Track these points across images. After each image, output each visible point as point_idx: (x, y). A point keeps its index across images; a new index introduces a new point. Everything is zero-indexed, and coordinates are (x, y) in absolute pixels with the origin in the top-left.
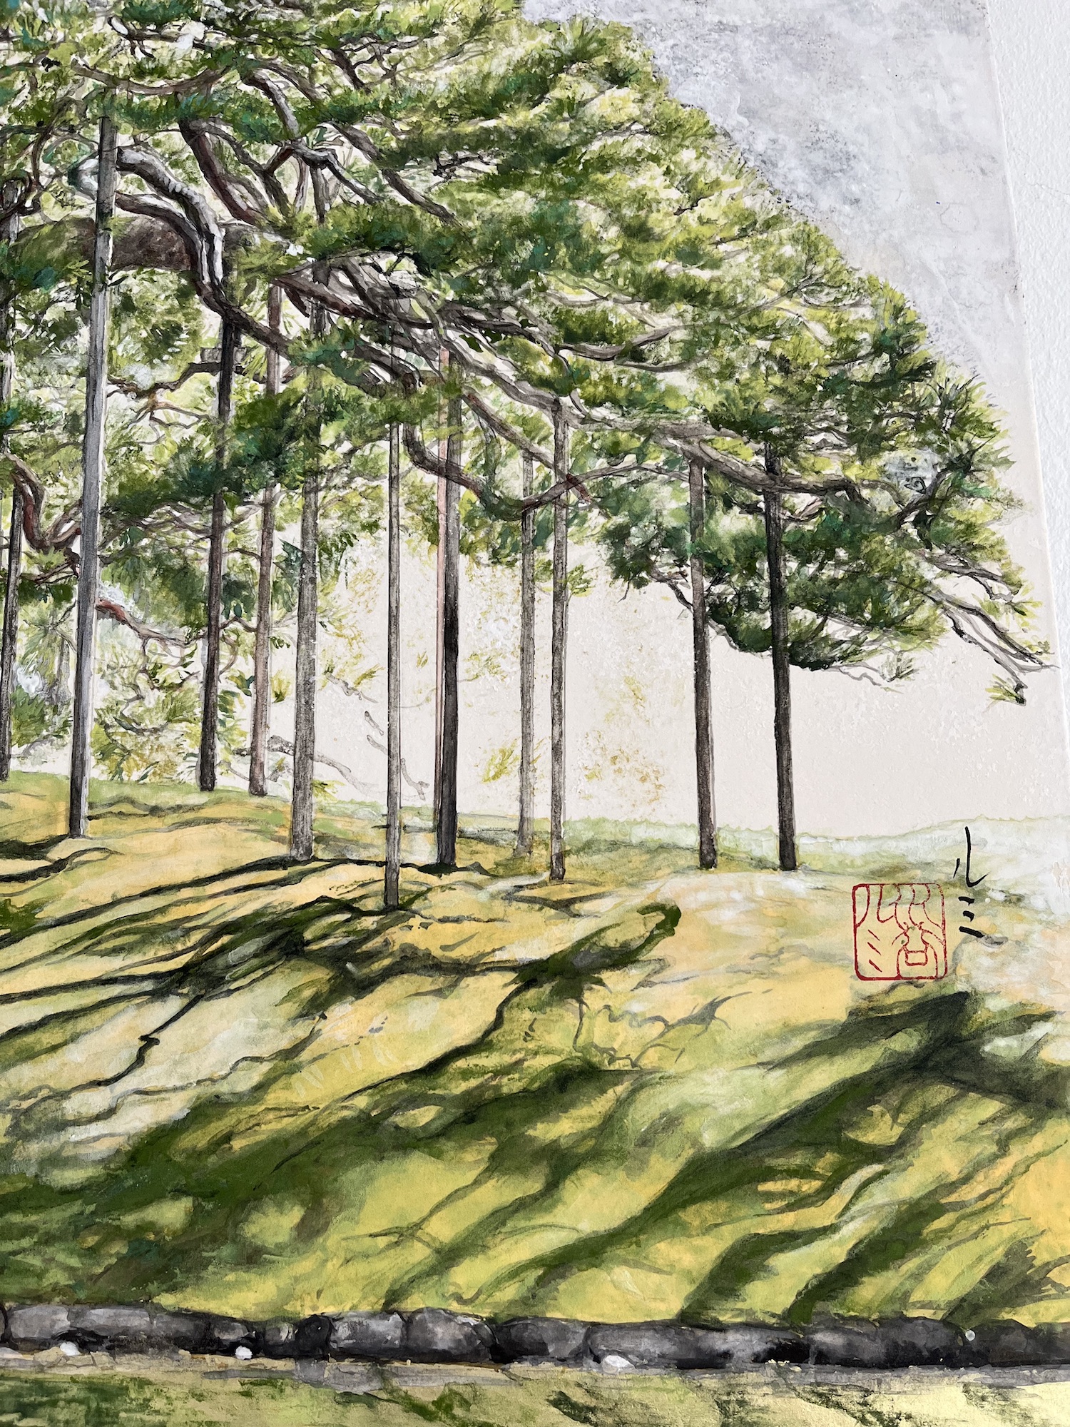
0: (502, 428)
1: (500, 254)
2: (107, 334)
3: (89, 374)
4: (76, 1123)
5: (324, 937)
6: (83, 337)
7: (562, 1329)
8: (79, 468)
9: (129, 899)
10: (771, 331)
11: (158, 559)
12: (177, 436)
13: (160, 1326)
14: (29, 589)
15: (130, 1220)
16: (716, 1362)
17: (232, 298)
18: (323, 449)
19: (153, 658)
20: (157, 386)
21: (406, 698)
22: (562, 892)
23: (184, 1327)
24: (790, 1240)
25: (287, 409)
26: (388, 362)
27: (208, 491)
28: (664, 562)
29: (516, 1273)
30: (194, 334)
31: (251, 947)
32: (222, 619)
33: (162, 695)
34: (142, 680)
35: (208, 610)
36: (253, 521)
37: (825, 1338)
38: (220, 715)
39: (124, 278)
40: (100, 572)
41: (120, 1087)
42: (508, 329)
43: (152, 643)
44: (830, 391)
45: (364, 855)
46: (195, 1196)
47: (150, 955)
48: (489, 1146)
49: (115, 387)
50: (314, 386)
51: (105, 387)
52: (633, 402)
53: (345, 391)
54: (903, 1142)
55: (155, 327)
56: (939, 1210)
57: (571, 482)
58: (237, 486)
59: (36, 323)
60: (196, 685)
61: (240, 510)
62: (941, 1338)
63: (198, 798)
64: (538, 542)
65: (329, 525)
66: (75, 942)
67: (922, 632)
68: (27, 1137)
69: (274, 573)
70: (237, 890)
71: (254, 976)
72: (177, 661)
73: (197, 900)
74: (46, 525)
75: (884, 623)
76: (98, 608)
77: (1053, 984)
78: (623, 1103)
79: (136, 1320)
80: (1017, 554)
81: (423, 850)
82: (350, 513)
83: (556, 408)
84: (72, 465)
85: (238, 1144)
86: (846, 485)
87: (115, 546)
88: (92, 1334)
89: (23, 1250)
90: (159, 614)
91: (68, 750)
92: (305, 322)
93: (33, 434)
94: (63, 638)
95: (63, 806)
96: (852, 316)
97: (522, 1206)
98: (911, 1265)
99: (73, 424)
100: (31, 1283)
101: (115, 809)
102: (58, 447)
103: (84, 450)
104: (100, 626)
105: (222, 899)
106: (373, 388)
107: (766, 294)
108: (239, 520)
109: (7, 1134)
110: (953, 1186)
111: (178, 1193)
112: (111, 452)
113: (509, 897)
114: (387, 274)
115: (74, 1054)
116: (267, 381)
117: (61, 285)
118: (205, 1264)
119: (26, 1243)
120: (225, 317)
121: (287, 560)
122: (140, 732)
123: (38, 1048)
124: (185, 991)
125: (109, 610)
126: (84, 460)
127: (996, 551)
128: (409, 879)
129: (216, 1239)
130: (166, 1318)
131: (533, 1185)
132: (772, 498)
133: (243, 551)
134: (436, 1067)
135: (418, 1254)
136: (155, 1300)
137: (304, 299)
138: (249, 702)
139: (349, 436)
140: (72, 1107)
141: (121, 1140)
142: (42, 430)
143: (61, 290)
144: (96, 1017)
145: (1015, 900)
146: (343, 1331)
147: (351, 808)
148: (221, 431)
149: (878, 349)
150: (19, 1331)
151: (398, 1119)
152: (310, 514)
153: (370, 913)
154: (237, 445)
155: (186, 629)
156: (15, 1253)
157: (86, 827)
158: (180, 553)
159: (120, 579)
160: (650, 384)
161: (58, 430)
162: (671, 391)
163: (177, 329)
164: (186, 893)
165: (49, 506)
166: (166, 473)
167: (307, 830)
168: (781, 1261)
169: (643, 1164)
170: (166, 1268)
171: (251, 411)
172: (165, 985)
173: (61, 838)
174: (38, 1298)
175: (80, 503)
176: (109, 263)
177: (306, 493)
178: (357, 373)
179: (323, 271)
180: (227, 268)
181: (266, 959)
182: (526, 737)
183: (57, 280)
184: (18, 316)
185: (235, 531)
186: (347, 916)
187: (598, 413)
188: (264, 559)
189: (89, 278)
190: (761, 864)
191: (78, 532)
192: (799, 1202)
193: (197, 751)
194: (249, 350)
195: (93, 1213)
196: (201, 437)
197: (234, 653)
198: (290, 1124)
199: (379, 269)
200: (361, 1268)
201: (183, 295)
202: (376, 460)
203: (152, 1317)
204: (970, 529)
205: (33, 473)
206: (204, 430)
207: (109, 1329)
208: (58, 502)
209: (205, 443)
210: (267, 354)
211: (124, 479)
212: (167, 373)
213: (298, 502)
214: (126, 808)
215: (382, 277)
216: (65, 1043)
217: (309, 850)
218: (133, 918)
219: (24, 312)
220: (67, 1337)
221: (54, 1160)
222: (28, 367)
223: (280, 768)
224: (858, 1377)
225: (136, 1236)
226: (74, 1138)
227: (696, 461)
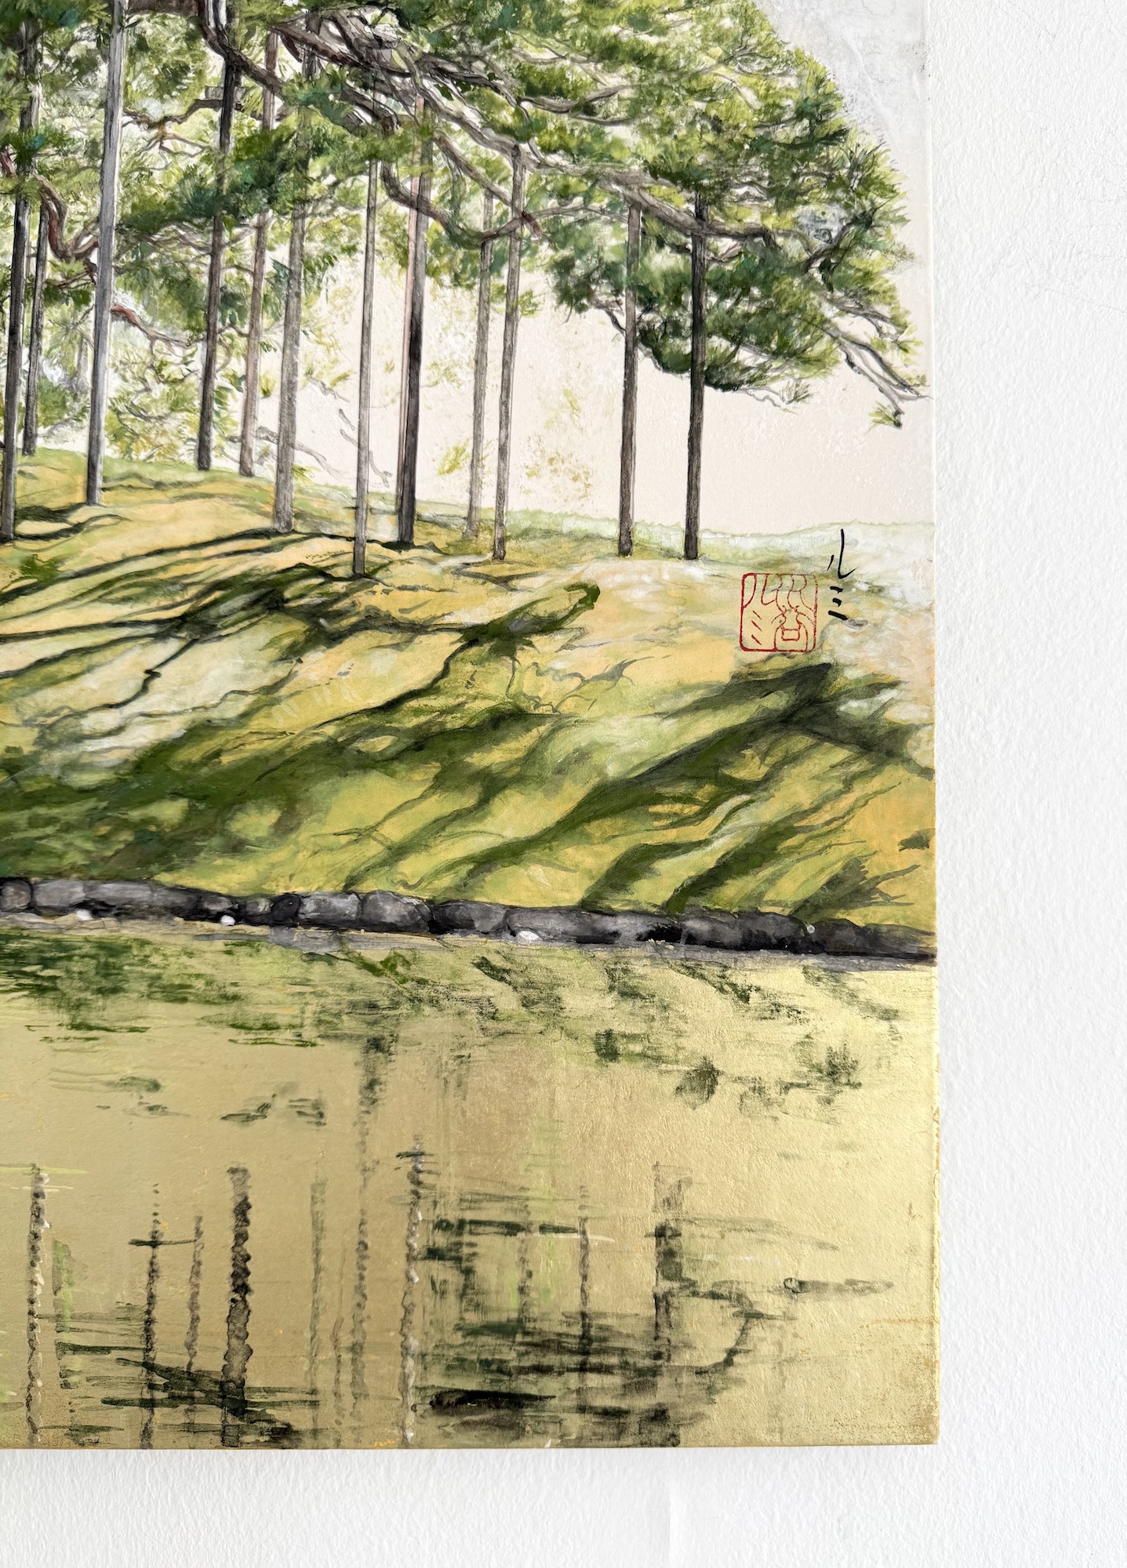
0: (468, 168)
1: (473, 13)
2: (123, 71)
3: (107, 106)
4: (91, 737)
5: (301, 596)
6: (103, 72)
7: (487, 910)
8: (97, 189)
9: (136, 558)
10: (708, 94)
11: (164, 272)
12: (183, 164)
13: (159, 898)
14: (53, 294)
15: (135, 815)
16: (607, 939)
17: (234, 42)
18: (309, 181)
19: (160, 357)
20: (166, 119)
21: (374, 399)
22: (503, 570)
23: (179, 900)
24: (671, 849)
25: (280, 144)
26: (370, 106)
27: (209, 214)
28: (602, 291)
29: (452, 866)
30: (200, 73)
31: (240, 601)
32: (219, 325)
33: (166, 388)
34: (150, 375)
35: (207, 317)
36: (248, 242)
37: (694, 925)
38: (216, 406)
39: (139, 21)
40: (114, 280)
41: (128, 710)
42: (476, 80)
43: (158, 342)
44: (755, 150)
45: (336, 531)
46: (190, 798)
47: (154, 604)
48: (434, 768)
49: (129, 119)
50: (303, 125)
51: (121, 118)
52: (583, 151)
53: (331, 129)
54: (767, 778)
55: (165, 66)
56: (791, 832)
57: (525, 218)
58: (235, 211)
59: (61, 58)
60: (195, 381)
61: (237, 231)
62: (787, 929)
63: (196, 476)
64: (494, 269)
65: (314, 247)
66: (91, 591)
67: (819, 363)
68: (51, 746)
69: (265, 287)
70: (228, 554)
71: (241, 625)
72: (179, 360)
73: (193, 561)
74: (68, 238)
75: (787, 353)
76: (113, 312)
77: (902, 660)
78: (544, 740)
79: (139, 893)
80: (904, 299)
81: (386, 529)
82: (332, 237)
83: (516, 152)
84: (91, 186)
85: (226, 759)
86: (763, 233)
87: (128, 258)
88: (103, 903)
89: (47, 836)
90: (165, 319)
91: (86, 432)
92: (298, 67)
93: (58, 158)
94: (83, 336)
95: (81, 479)
96: (780, 84)
97: (458, 816)
98: (767, 872)
99: (92, 151)
100: (53, 862)
101: (125, 483)
102: (79, 170)
103: (102, 173)
104: (114, 328)
105: (216, 561)
106: (356, 128)
107: (705, 61)
108: (235, 240)
109: (35, 743)
110: (805, 814)
111: (176, 795)
112: (126, 176)
113: (457, 572)
114: (372, 26)
115: (90, 682)
116: (262, 118)
117: (84, 25)
118: (197, 851)
119: (49, 830)
120: (227, 59)
121: (277, 277)
122: (147, 419)
123: (60, 676)
124: (183, 635)
125: (122, 314)
126: (102, 182)
127: (888, 295)
128: (374, 553)
129: (206, 832)
130: (165, 892)
131: (469, 800)
132: (699, 240)
133: (239, 267)
134: (392, 706)
135: (373, 850)
136: (157, 878)
137: (297, 46)
138: (240, 397)
139: (333, 170)
140: (88, 724)
141: (129, 752)
142: (65, 154)
143: (83, 30)
144: (108, 653)
145: (876, 591)
146: (309, 907)
147: (325, 491)
148: (222, 161)
149: (800, 114)
150: (42, 900)
151: (360, 745)
152: (297, 236)
153: (340, 579)
154: (236, 174)
155: (188, 333)
156: (40, 838)
157: (100, 496)
158: (184, 266)
159: (132, 287)
160: (599, 136)
161: (79, 155)
162: (617, 143)
163: (185, 69)
164: (184, 555)
165: (71, 221)
166: (173, 196)
167: (288, 507)
168: (663, 865)
169: (557, 788)
170: (165, 853)
171: (249, 144)
172: (166, 629)
173: (79, 505)
174: (59, 875)
175: (98, 220)
176: (126, 7)
177: (294, 219)
178: (343, 114)
179: (315, 21)
180: (230, 15)
181: (252, 612)
182: (477, 438)
183: (80, 20)
184: (46, 52)
185: (232, 250)
186: (320, 580)
187: (553, 159)
188: (256, 275)
189: (108, 20)
190: (669, 554)
191: (95, 245)
192: (681, 821)
193: (195, 436)
194: (248, 89)
195: (105, 809)
196: (204, 166)
197: (229, 354)
198: (270, 746)
199: (365, 22)
200: (326, 859)
201: (191, 38)
202: (356, 191)
203: (153, 891)
204: (868, 276)
205: (57, 192)
206: (207, 159)
207: (117, 899)
208: (79, 218)
209: (207, 170)
210: (264, 95)
211: (136, 200)
212: (175, 108)
213: (287, 226)
214: (134, 482)
215: (367, 29)
216: (82, 673)
217: (289, 524)
218: (139, 574)
219: (51, 48)
220: (82, 905)
221: (73, 766)
222: (54, 97)
223: (265, 454)
224: (719, 955)
225: (140, 828)
226: (90, 749)
227: (635, 205)
